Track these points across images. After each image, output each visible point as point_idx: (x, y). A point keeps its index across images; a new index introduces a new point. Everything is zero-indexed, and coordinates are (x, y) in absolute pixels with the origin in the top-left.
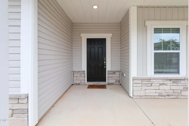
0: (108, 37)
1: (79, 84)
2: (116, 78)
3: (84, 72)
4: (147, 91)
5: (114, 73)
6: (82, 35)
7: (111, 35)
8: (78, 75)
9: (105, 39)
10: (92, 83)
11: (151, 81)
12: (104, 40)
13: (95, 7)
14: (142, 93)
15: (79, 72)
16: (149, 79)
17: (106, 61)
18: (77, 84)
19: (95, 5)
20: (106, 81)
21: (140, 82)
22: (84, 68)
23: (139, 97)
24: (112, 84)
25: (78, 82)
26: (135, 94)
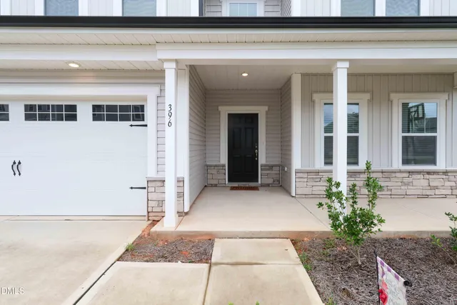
0: (261, 111)
1: (216, 186)
2: (275, 176)
3: (224, 166)
4: (314, 188)
5: (271, 167)
6: (220, 108)
7: (266, 108)
8: (214, 172)
9: (257, 114)
10: (236, 184)
11: (320, 174)
12: (256, 116)
13: (245, 75)
14: (307, 191)
15: (216, 166)
16: (317, 172)
17: (257, 149)
18: (212, 186)
19: (244, 73)
20: (257, 181)
21: (305, 175)
22: (224, 160)
23: (304, 196)
24: (268, 185)
25: (214, 182)
26: (299, 192)
